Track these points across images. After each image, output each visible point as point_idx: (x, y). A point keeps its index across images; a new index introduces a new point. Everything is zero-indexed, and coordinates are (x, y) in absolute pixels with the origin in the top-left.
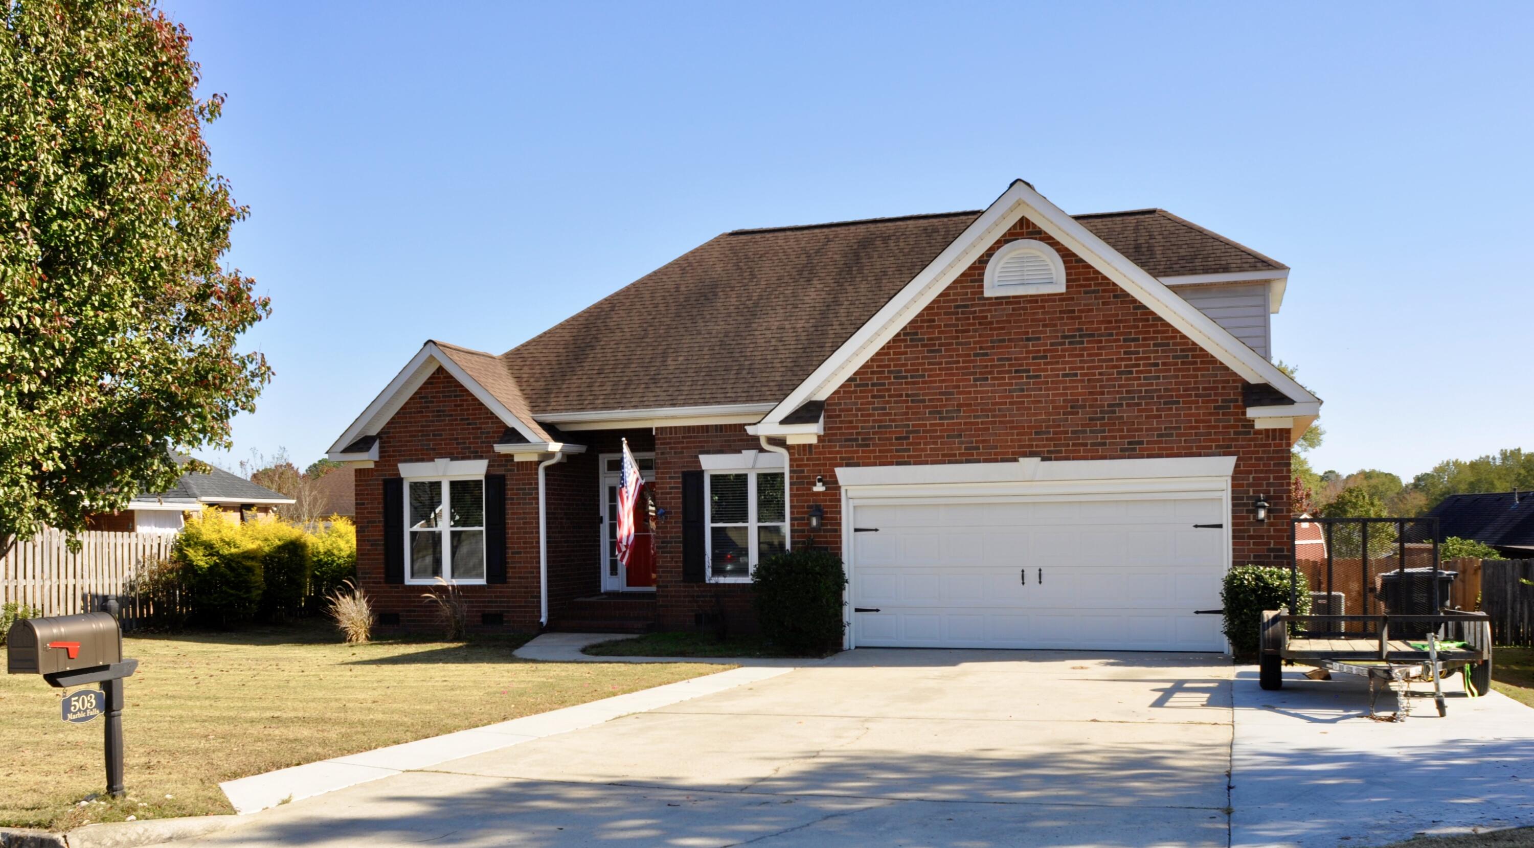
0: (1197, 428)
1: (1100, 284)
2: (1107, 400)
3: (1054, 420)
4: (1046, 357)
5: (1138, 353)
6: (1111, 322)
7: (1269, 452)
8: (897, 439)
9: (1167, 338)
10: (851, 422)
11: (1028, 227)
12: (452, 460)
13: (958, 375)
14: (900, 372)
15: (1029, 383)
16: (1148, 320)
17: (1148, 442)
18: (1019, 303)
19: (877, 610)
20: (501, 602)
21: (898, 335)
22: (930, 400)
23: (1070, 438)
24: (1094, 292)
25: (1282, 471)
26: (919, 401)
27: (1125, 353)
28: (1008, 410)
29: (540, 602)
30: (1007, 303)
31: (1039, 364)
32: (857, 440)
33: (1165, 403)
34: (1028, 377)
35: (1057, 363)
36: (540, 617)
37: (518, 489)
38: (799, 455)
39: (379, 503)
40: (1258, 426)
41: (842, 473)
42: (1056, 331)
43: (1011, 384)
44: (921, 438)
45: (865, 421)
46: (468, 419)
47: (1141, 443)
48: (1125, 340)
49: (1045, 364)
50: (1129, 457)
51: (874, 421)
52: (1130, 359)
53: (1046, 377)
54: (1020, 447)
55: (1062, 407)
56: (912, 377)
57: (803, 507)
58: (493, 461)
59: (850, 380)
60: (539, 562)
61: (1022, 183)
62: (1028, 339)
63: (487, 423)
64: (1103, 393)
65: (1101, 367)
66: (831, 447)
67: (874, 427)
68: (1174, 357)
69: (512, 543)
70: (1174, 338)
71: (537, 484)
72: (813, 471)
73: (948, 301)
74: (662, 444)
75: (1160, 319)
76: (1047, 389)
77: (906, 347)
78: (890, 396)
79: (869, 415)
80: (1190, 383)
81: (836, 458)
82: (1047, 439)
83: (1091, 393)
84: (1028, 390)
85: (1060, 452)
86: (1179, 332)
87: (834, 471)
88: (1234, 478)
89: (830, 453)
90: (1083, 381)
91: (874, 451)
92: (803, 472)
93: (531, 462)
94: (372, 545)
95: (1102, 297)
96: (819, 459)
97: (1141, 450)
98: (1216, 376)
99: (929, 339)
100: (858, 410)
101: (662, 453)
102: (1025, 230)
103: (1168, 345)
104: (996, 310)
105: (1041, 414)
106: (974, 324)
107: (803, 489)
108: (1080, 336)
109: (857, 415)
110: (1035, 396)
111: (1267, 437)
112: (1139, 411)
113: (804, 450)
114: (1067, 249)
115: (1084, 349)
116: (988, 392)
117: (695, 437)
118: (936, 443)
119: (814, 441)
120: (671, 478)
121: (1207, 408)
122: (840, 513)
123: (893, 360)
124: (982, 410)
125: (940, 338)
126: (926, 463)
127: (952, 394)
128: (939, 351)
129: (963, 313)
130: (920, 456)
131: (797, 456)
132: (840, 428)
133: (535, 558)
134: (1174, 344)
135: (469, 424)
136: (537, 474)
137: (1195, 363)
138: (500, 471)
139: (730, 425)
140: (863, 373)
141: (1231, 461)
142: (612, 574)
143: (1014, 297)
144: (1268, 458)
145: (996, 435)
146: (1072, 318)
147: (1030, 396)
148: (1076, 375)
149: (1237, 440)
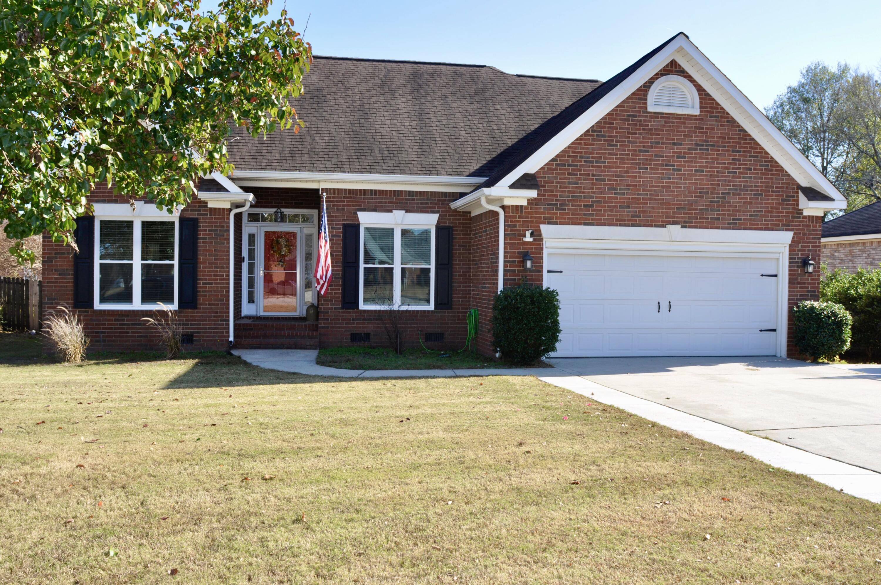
0: (772, 212)
1: (719, 112)
2: (720, 189)
3: (689, 201)
4: (685, 157)
5: (740, 160)
6: (725, 138)
7: (809, 230)
8: (585, 206)
9: (757, 152)
10: (553, 191)
11: (676, 68)
12: (146, 203)
13: (628, 164)
14: (589, 158)
15: (674, 174)
16: (746, 139)
17: (744, 220)
18: (669, 118)
20: (191, 324)
21: (588, 131)
22: (609, 180)
23: (698, 214)
24: (715, 117)
26: (601, 180)
27: (733, 159)
28: (661, 191)
30: (662, 117)
31: (681, 162)
32: (556, 205)
33: (755, 195)
34: (673, 170)
35: (692, 162)
36: (229, 336)
37: (209, 231)
38: (513, 213)
40: (806, 213)
41: (544, 228)
42: (692, 140)
43: (662, 174)
44: (602, 206)
45: (562, 192)
47: (740, 219)
48: (733, 151)
49: (685, 162)
50: (733, 229)
51: (569, 192)
52: (735, 164)
53: (685, 170)
54: (667, 217)
55: (694, 192)
56: (597, 162)
57: (515, 253)
58: (189, 205)
61: (683, 35)
62: (674, 144)
64: (718, 185)
65: (718, 167)
66: (537, 209)
67: (569, 196)
68: (761, 165)
69: (203, 275)
70: (761, 153)
71: (228, 227)
72: (523, 226)
73: (623, 111)
75: (753, 140)
76: (685, 179)
77: (593, 140)
78: (581, 175)
79: (566, 187)
80: (769, 183)
81: (540, 218)
82: (684, 213)
83: (711, 184)
84: (673, 178)
85: (692, 222)
86: (764, 149)
87: (539, 227)
88: (790, 246)
89: (536, 213)
91: (569, 214)
92: (515, 226)
93: (223, 209)
94: (60, 274)
95: (720, 121)
96: (528, 217)
97: (740, 224)
99: (609, 136)
100: (558, 183)
102: (674, 69)
103: (758, 157)
104: (654, 121)
105: (681, 196)
106: (640, 129)
107: (515, 239)
108: (707, 145)
109: (557, 187)
110: (677, 183)
111: (809, 220)
112: (740, 198)
113: (517, 210)
114: (700, 86)
115: (709, 154)
116: (647, 177)
117: (354, 198)
118: (612, 211)
119: (526, 203)
120: (333, 228)
121: (778, 200)
122: (542, 258)
123: (583, 148)
124: (643, 190)
125: (617, 137)
126: (604, 225)
127: (623, 177)
128: (616, 146)
129: (632, 120)
130: (601, 220)
131: (511, 214)
133: (225, 288)
134: (761, 157)
136: (228, 219)
137: (772, 170)
138: (194, 215)
139: (383, 191)
140: (562, 156)
141: (790, 234)
142: (249, 302)
143: (666, 114)
144: (810, 234)
145: (652, 208)
146: (702, 133)
147: (674, 183)
148: (703, 171)
149: (793, 221)
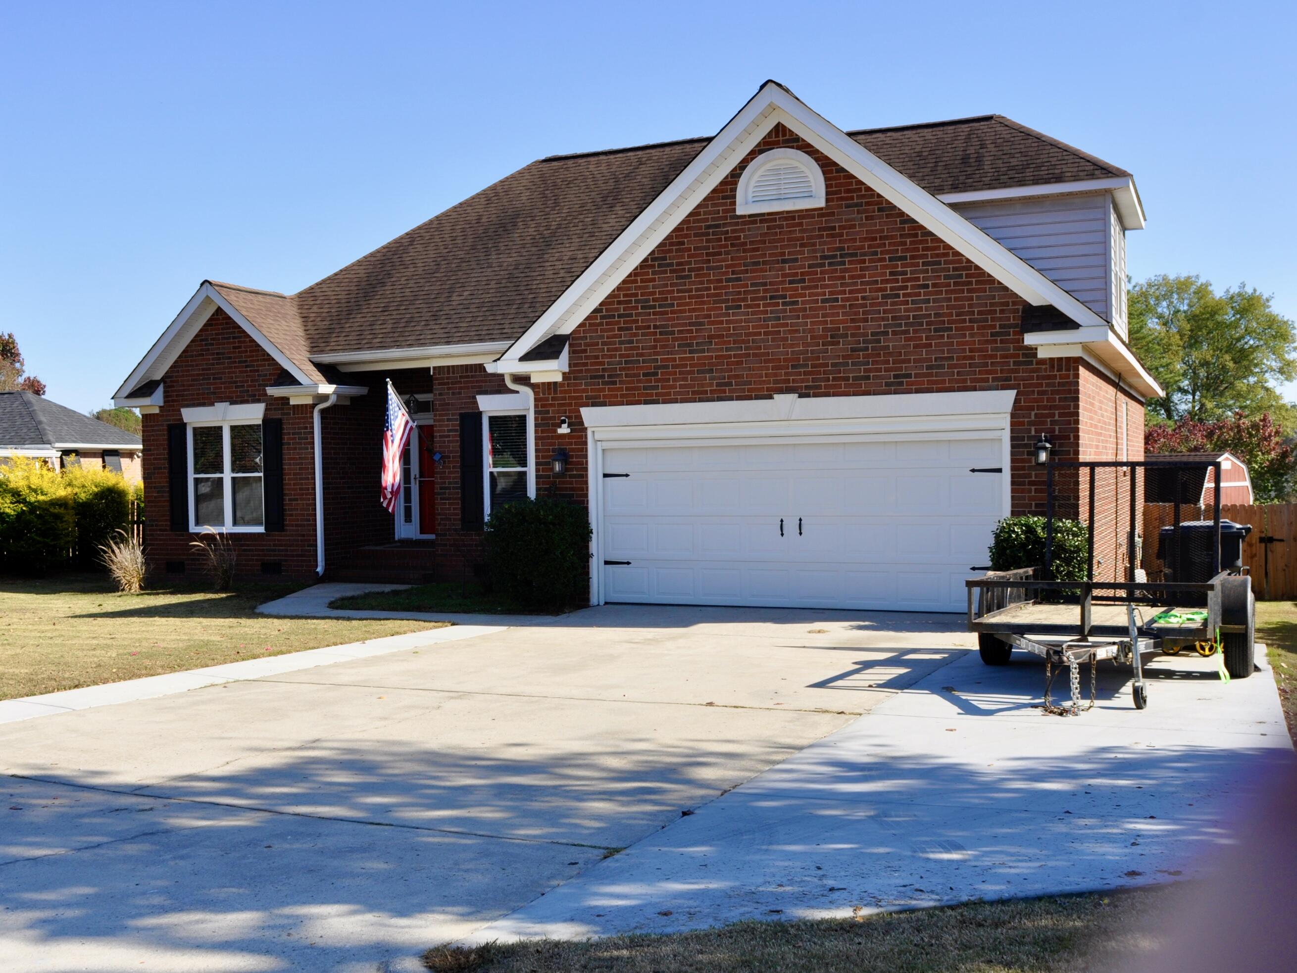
0: (972, 358)
1: (863, 196)
2: (871, 327)
3: (812, 352)
4: (803, 281)
5: (905, 273)
6: (875, 239)
7: (1053, 385)
8: (645, 375)
9: (938, 255)
10: (597, 357)
11: (784, 135)
12: (231, 404)
13: (709, 303)
14: (648, 301)
15: (785, 311)
16: (916, 235)
17: (916, 376)
18: (775, 220)
19: (628, 563)
20: (279, 551)
21: (646, 260)
22: (680, 332)
23: (831, 372)
24: (856, 205)
25: (1069, 407)
26: (667, 333)
27: (891, 274)
28: (763, 340)
29: (316, 551)
30: (762, 221)
31: (796, 289)
32: (603, 377)
33: (936, 330)
34: (784, 304)
35: (816, 287)
36: (317, 566)
37: (294, 434)
38: (544, 394)
39: (164, 449)
40: (1040, 354)
41: (589, 415)
42: (815, 251)
43: (766, 312)
44: (670, 374)
45: (611, 357)
46: (246, 361)
47: (909, 376)
48: (891, 259)
49: (803, 288)
50: (896, 392)
51: (621, 356)
52: (897, 281)
53: (803, 303)
54: (776, 382)
55: (820, 337)
56: (660, 306)
57: (548, 450)
58: (271, 405)
59: (596, 311)
60: (315, 510)
61: (773, 85)
62: (784, 261)
63: (264, 365)
64: (866, 320)
65: (865, 291)
66: (576, 385)
67: (620, 363)
68: (946, 277)
69: (289, 490)
70: (947, 255)
71: (313, 428)
72: (558, 412)
73: (699, 221)
74: (440, 384)
75: (931, 234)
76: (804, 317)
77: (654, 273)
78: (637, 328)
79: (616, 350)
80: (963, 306)
81: (581, 398)
82: (805, 373)
83: (852, 320)
84: (784, 318)
85: (820, 387)
86: (952, 248)
87: (579, 412)
88: (1013, 416)
89: (575, 391)
90: (844, 307)
91: (621, 389)
92: (548, 412)
93: (306, 405)
94: (158, 492)
95: (866, 211)
96: (564, 398)
97: (908, 384)
98: (994, 297)
99: (678, 264)
100: (604, 344)
101: (440, 394)
102: (781, 138)
103: (939, 263)
104: (749, 230)
105: (798, 345)
106: (726, 246)
107: (548, 431)
108: (841, 256)
109: (603, 350)
110: (792, 325)
112: (907, 339)
113: (549, 389)
114: (827, 158)
115: (846, 270)
116: (741, 321)
117: (472, 376)
118: (686, 379)
119: (559, 378)
120: (448, 420)
121: (983, 335)
122: (586, 456)
123: (640, 288)
124: (735, 342)
125: (689, 263)
126: (675, 401)
127: (702, 324)
128: (689, 277)
129: (714, 233)
130: (669, 394)
131: (541, 395)
132: (585, 364)
133: (311, 505)
134: (946, 262)
135: (247, 367)
136: (312, 417)
137: (970, 283)
138: (276, 415)
140: (610, 303)
141: (1010, 395)
142: (406, 521)
143: (769, 214)
144: (1053, 392)
145: (750, 369)
146: (832, 236)
147: (787, 325)
148: (837, 300)
149: (1017, 371)
